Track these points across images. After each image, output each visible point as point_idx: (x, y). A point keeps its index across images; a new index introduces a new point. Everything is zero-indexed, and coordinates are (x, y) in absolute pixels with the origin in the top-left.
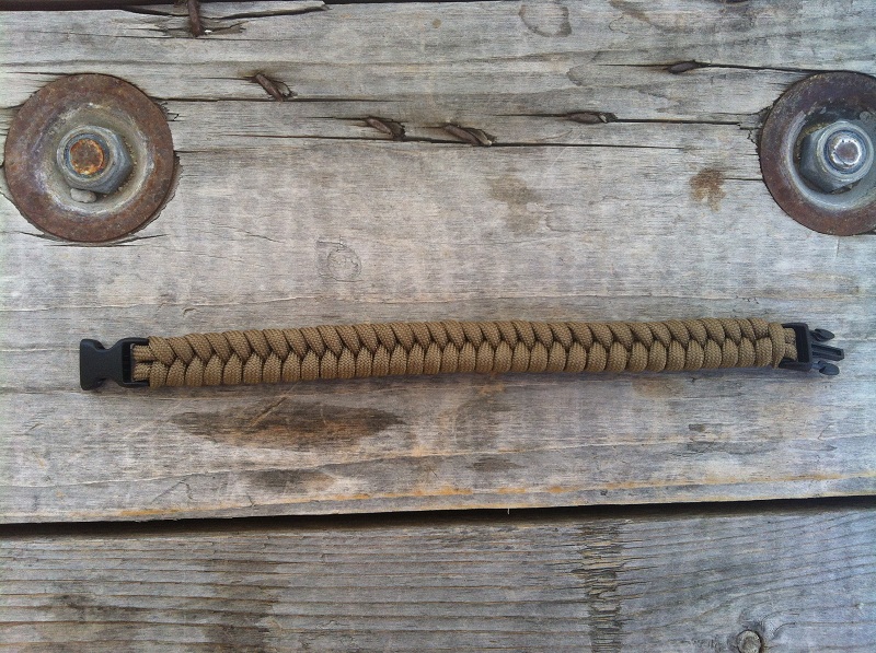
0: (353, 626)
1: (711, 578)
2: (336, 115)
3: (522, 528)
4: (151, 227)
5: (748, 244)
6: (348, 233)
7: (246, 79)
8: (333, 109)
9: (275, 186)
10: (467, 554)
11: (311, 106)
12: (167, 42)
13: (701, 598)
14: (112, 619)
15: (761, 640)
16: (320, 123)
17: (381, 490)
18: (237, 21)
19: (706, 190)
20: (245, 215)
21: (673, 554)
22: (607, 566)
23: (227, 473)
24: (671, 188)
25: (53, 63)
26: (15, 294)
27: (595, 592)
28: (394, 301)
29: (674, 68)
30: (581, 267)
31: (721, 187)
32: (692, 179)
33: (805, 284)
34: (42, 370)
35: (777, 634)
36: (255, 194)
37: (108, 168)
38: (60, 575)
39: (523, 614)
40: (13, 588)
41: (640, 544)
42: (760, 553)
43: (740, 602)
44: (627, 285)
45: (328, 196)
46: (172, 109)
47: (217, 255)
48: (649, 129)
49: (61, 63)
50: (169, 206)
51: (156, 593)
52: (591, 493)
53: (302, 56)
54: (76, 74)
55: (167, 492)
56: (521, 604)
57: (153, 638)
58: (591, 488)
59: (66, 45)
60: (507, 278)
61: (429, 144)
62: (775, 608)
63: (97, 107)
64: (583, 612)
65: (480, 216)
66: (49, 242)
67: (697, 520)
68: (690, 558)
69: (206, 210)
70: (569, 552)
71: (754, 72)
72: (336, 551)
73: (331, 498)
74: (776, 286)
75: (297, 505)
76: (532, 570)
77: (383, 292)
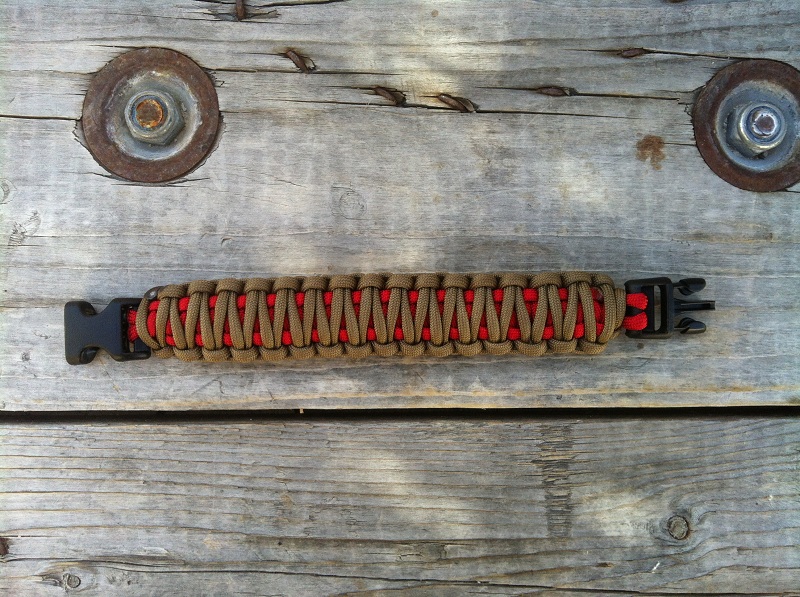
0: (351, 501)
1: (647, 471)
2: (350, 85)
3: (492, 424)
4: (198, 172)
5: (683, 197)
6: (357, 180)
7: (280, 54)
8: (348, 81)
9: (299, 142)
10: (446, 444)
11: (331, 77)
12: (218, 24)
13: (639, 488)
14: (153, 492)
15: (688, 524)
16: (338, 91)
17: (377, 391)
18: (273, 8)
19: (649, 152)
20: (275, 164)
21: (616, 450)
22: (562, 458)
23: (252, 374)
24: (621, 150)
25: (126, 39)
26: (86, 223)
27: (550, 480)
28: (392, 236)
29: (625, 54)
30: (546, 212)
31: (662, 150)
32: (639, 143)
33: (729, 231)
34: (106, 285)
35: (701, 521)
36: (283, 147)
37: (166, 123)
38: (113, 453)
39: (491, 496)
40: (75, 463)
41: (588, 440)
42: (686, 451)
43: (670, 492)
44: (583, 228)
45: (342, 150)
46: (219, 77)
47: (251, 195)
48: (603, 102)
49: (132, 39)
50: (213, 155)
51: (191, 470)
52: (548, 397)
53: (325, 37)
54: (143, 48)
55: (204, 387)
56: (490, 488)
57: (188, 508)
58: (549, 393)
59: (136, 24)
60: (485, 220)
61: (425, 110)
62: (700, 497)
63: (159, 74)
64: (540, 496)
65: (465, 169)
66: (114, 181)
67: (636, 422)
68: (629, 453)
69: (243, 159)
70: (529, 446)
71: (691, 58)
72: (340, 439)
73: (337, 396)
74: (704, 231)
75: (308, 401)
76: (499, 460)
77: (384, 229)
